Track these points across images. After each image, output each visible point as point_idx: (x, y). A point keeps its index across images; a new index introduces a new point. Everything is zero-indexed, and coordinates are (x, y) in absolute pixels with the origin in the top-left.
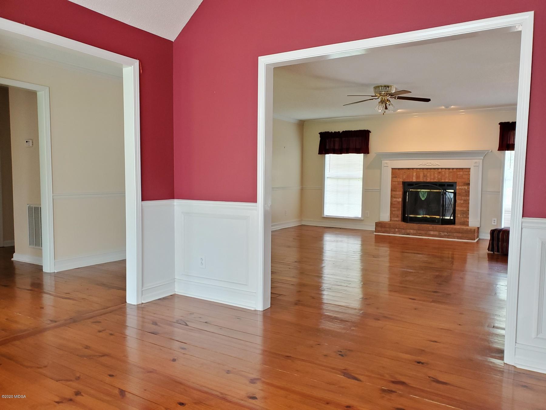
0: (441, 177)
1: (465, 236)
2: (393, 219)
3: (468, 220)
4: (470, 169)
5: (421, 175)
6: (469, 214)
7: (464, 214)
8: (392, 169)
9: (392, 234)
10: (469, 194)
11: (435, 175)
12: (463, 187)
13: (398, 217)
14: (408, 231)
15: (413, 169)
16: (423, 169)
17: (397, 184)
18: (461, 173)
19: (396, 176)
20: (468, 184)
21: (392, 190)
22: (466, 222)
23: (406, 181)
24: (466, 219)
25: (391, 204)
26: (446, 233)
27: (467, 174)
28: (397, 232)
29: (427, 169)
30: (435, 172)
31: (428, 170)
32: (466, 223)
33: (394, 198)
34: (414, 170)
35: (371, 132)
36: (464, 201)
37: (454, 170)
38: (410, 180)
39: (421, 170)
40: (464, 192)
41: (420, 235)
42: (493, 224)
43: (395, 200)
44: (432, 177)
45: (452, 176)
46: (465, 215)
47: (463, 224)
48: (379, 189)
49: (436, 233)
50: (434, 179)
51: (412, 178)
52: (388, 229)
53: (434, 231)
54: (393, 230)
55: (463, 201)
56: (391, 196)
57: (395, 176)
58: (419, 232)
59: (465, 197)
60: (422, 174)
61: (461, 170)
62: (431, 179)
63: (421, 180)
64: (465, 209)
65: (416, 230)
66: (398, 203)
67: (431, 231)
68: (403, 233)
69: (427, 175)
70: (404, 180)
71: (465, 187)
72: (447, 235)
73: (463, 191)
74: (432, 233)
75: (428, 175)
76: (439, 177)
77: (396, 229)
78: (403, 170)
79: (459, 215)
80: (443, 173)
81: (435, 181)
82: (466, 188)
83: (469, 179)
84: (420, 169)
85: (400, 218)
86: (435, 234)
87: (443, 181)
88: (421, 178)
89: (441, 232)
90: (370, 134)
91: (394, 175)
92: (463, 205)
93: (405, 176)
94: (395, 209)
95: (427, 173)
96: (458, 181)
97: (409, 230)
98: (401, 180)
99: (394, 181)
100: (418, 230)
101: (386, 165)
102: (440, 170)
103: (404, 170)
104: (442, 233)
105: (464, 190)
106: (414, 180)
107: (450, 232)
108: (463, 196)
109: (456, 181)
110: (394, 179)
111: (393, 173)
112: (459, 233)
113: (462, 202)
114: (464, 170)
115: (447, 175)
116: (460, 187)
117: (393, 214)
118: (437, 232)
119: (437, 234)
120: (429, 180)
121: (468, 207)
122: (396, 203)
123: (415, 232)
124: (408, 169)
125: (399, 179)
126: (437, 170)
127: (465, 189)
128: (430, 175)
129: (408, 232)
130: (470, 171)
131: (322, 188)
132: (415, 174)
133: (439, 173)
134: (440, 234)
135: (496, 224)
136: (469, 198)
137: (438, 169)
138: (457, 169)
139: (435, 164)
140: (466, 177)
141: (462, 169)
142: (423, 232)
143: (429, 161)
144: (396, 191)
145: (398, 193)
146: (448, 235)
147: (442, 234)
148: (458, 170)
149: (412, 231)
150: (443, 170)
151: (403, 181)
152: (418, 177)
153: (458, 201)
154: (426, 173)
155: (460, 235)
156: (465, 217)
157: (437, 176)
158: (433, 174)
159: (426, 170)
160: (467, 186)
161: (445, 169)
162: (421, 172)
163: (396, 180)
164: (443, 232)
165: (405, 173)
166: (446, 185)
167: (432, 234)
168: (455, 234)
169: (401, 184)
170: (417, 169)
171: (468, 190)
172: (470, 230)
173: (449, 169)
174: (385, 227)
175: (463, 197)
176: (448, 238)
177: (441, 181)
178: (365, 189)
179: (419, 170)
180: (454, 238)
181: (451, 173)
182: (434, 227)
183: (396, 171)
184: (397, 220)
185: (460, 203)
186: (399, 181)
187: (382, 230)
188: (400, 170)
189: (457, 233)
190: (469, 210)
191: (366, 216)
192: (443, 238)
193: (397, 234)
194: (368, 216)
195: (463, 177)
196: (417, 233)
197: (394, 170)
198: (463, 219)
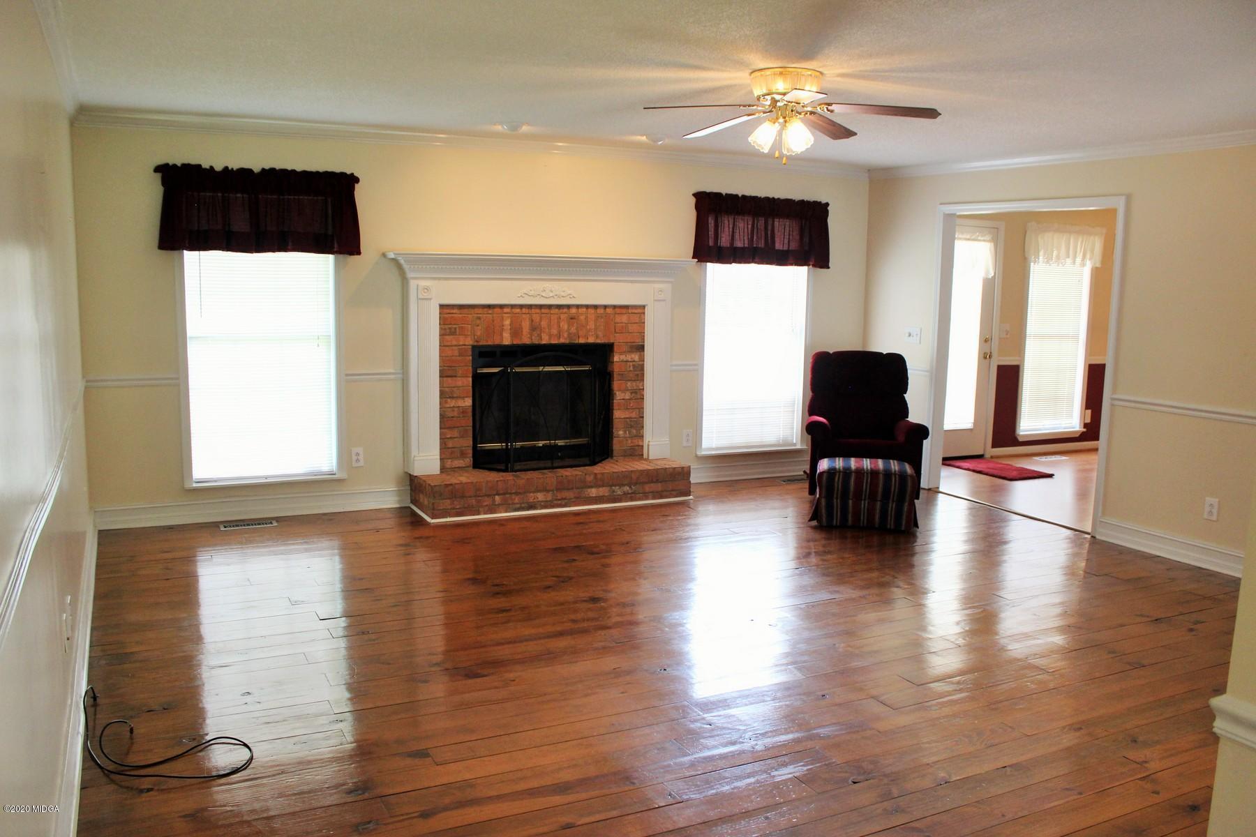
0: (577, 329)
1: (670, 488)
2: (449, 464)
3: (641, 443)
4: (644, 307)
5: (526, 326)
6: (643, 427)
7: (632, 427)
8: (442, 306)
9: (485, 514)
10: (643, 375)
11: (561, 325)
12: (629, 357)
13: (463, 455)
14: (531, 497)
15: (502, 307)
16: (530, 307)
17: (456, 353)
18: (624, 319)
19: (453, 330)
20: (641, 348)
21: (443, 375)
22: (637, 448)
23: (482, 343)
24: (636, 442)
25: (442, 417)
26: (628, 488)
27: (637, 321)
28: (499, 505)
29: (541, 307)
30: (563, 316)
31: (543, 311)
32: (636, 452)
33: (450, 397)
34: (506, 310)
35: (357, 180)
36: (631, 393)
37: (608, 310)
38: (496, 341)
39: (524, 310)
40: (631, 369)
41: (563, 503)
42: (685, 444)
43: (452, 403)
44: (555, 331)
45: (602, 328)
46: (634, 431)
47: (631, 455)
49: (603, 491)
50: (559, 336)
51: (501, 335)
52: (473, 501)
53: (597, 486)
54: (487, 501)
55: (629, 394)
56: (442, 394)
57: (450, 328)
58: (561, 495)
59: (634, 384)
60: (528, 323)
61: (624, 311)
62: (550, 336)
63: (526, 339)
64: (633, 415)
65: (553, 491)
66: (463, 412)
67: (591, 487)
68: (518, 506)
69: (540, 324)
70: (477, 341)
71: (633, 356)
72: (630, 492)
73: (630, 367)
74: (593, 492)
75: (544, 324)
76: (573, 330)
77: (497, 498)
78: (472, 311)
79: (621, 433)
80: (582, 318)
81: (562, 341)
82: (636, 357)
83: (642, 335)
84: (521, 309)
85: (469, 460)
86: (601, 494)
87: (582, 341)
88: (524, 333)
89: (615, 486)
90: (357, 186)
91: (446, 326)
92: (630, 403)
93: (480, 327)
94: (456, 433)
95: (540, 321)
96: (617, 339)
97: (532, 494)
98: (470, 341)
99: (449, 344)
100: (558, 490)
101: (423, 294)
102: (574, 311)
103: (476, 310)
104: (617, 488)
105: (631, 364)
106: (507, 340)
107: (636, 484)
108: (630, 380)
109: (612, 341)
110: (447, 337)
111: (443, 321)
112: (657, 481)
113: (627, 396)
114: (630, 311)
115: (591, 325)
116: (623, 357)
117: (449, 448)
118: (604, 488)
119: (606, 495)
120: (545, 340)
121: (641, 409)
122: (455, 414)
123: (549, 497)
124: (489, 307)
125: (462, 338)
126: (565, 310)
127: (634, 361)
128: (549, 326)
129: (531, 500)
130: (644, 313)
131: (177, 379)
132: (507, 322)
133: (572, 319)
134: (614, 491)
135: (690, 444)
136: (643, 385)
137: (569, 307)
138: (615, 307)
139: (563, 294)
140: (635, 328)
141: (627, 307)
142: (569, 495)
143: (547, 285)
144: (455, 376)
145: (459, 382)
146: (632, 493)
147: (618, 490)
148: (618, 311)
149: (541, 496)
150: (580, 311)
151: (475, 344)
152: (516, 332)
153: (617, 393)
154: (536, 318)
155: (659, 487)
156: (635, 436)
157: (566, 327)
158: (556, 321)
159: (538, 311)
160: (638, 353)
161: (587, 307)
162: (524, 316)
163: (454, 343)
164: (621, 485)
165: (479, 318)
166: (581, 351)
167: (594, 495)
168: (647, 488)
169: (470, 353)
170: (513, 306)
171: (640, 363)
173: (596, 307)
174: (463, 497)
175: (629, 384)
176: (632, 500)
177: (577, 342)
178: (347, 375)
179: (518, 310)
180: (647, 498)
181: (602, 317)
182: (599, 476)
183: (453, 313)
184: (460, 465)
185: (623, 399)
186: (461, 343)
187: (454, 509)
188: (466, 311)
189: (652, 482)
190: (643, 417)
191: (354, 465)
192: (620, 501)
193: (501, 513)
194: (361, 463)
195: (630, 328)
196: (556, 500)
197: (448, 311)
198: (632, 442)
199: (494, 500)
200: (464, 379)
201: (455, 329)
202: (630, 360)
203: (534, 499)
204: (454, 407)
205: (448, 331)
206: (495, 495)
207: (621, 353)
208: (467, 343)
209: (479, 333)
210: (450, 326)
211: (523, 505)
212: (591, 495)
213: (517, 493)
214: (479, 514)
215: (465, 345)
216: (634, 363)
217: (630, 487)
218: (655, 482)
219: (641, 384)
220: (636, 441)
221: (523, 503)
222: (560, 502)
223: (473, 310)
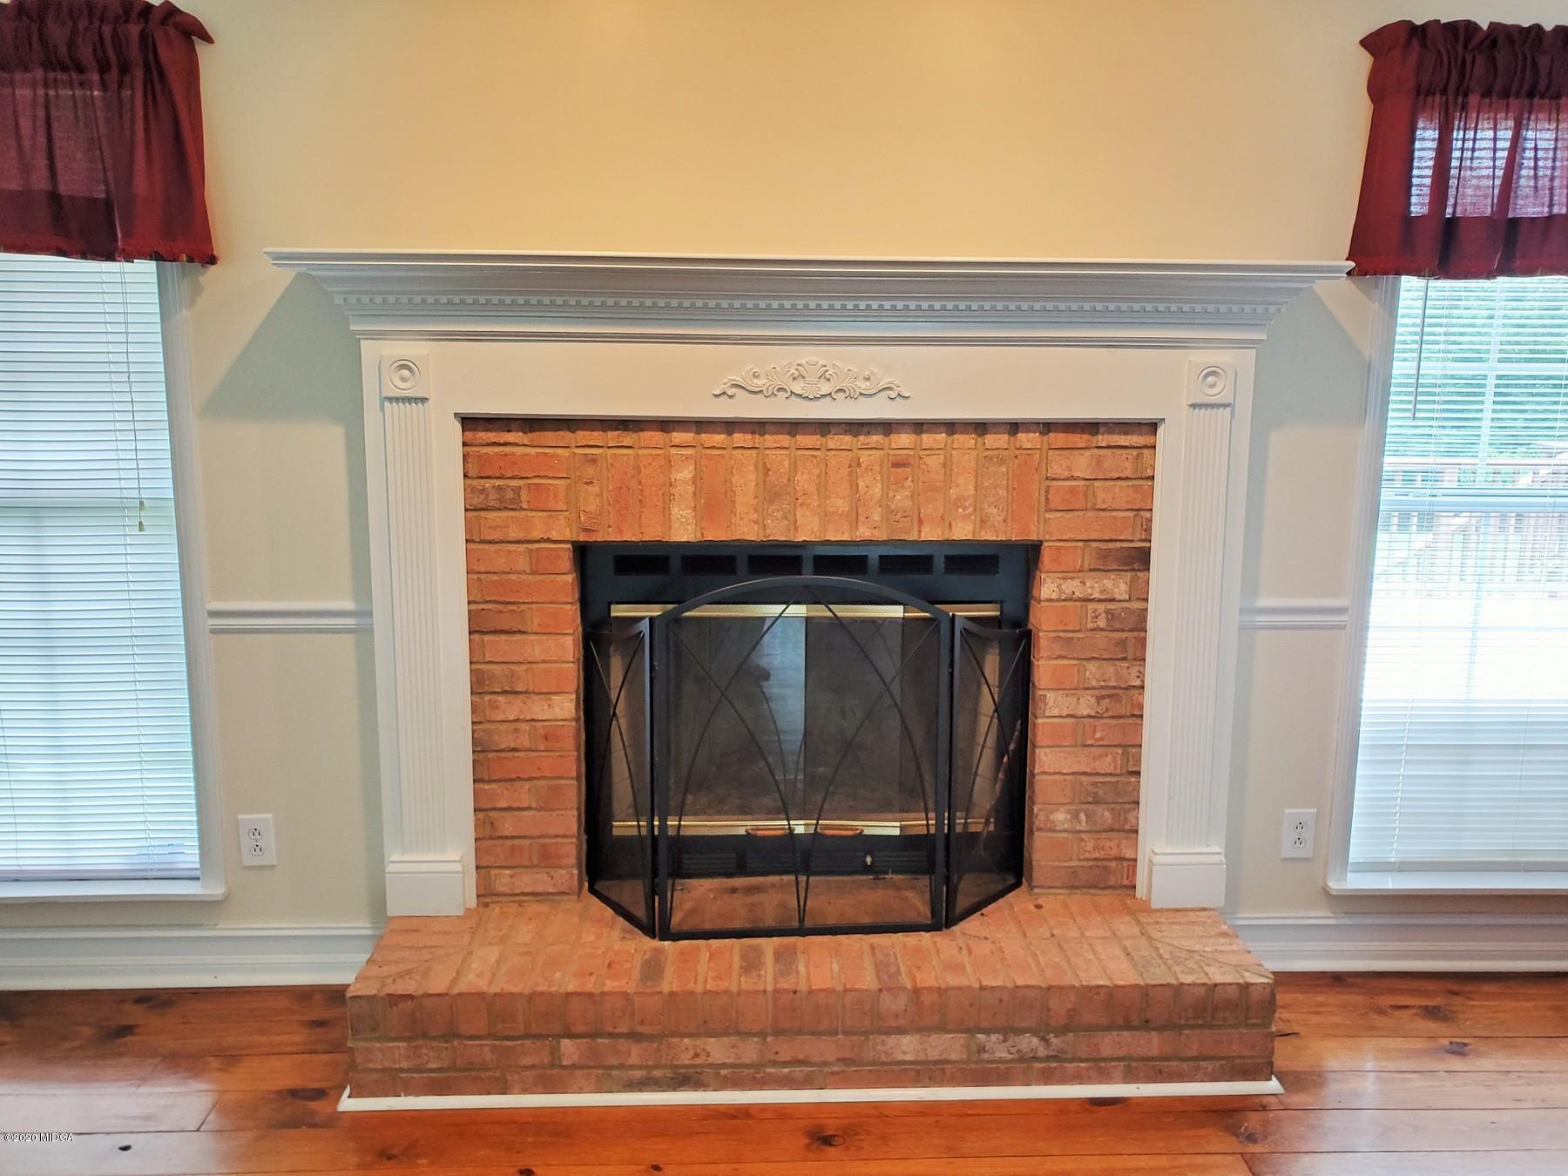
0: (914, 496)
1: (1193, 1051)
2: (504, 882)
3: (1128, 854)
4: (1152, 426)
5: (745, 484)
6: (1136, 804)
7: (1097, 802)
8: (469, 422)
9: (524, 1091)
10: (1142, 643)
11: (861, 484)
12: (1095, 586)
13: (547, 859)
14: (685, 1051)
15: (664, 424)
16: (758, 426)
17: (522, 563)
18: (1082, 464)
19: (510, 495)
20: (1138, 559)
21: (478, 627)
22: (1113, 864)
23: (608, 533)
24: (1112, 846)
25: (481, 747)
26: (1035, 1041)
27: (1127, 474)
28: (574, 1066)
29: (793, 426)
31: (802, 438)
32: (1112, 877)
33: (505, 692)
34: (680, 436)
35: (208, 39)
36: (1099, 699)
37: (1024, 438)
39: (739, 438)
40: (1102, 623)
41: (799, 1072)
42: (1288, 850)
43: (510, 709)
44: (840, 503)
45: (1002, 493)
46: (1107, 814)
47: (1095, 887)
48: (349, 605)
49: (946, 1046)
50: (854, 518)
51: (665, 511)
52: (483, 1051)
53: (924, 1030)
54: (533, 1055)
55: (1093, 700)
56: (480, 684)
57: (498, 490)
58: (786, 1050)
59: (1110, 669)
60: (752, 477)
61: (1080, 440)
62: (827, 516)
63: (745, 527)
64: (1105, 765)
65: (762, 1034)
67: (901, 1031)
68: (638, 1074)
69: (791, 480)
70: (586, 530)
71: (1108, 583)
72: (1042, 1052)
73: (1095, 616)
74: (907, 1047)
75: (804, 480)
76: (902, 499)
77: (566, 1044)
78: (566, 436)
79: (1060, 817)
80: (934, 462)
81: (863, 533)
82: (1118, 586)
83: (1142, 513)
84: (730, 432)
85: (569, 871)
86: (933, 1055)
88: (739, 508)
89: (987, 1032)
90: (201, 48)
91: (488, 484)
92: (1095, 729)
93: (594, 489)
94: (523, 795)
95: (794, 469)
96: (1053, 529)
97: (686, 1041)
98: (565, 530)
99: (493, 535)
100: (778, 1033)
101: (397, 385)
102: (905, 439)
103: (583, 436)
104: (994, 1037)
105: (1101, 607)
106: (683, 527)
107: (1062, 1031)
109: (1034, 537)
110: (492, 516)
111: (474, 470)
112: (1146, 1025)
113: (1086, 705)
114: (1103, 439)
115: (965, 485)
116: (1073, 587)
117: (503, 837)
119: (954, 1056)
120: (808, 531)
121: (1130, 749)
122: (523, 739)
123: (749, 1051)
124: (621, 424)
125: (539, 518)
126: (876, 439)
127: (1112, 600)
128: (822, 485)
129: (685, 1059)
130: (1154, 446)
132: (684, 474)
133: (897, 465)
134: (982, 1049)
135: (1305, 851)
136: (1141, 675)
137: (889, 427)
138: (1047, 426)
139: (863, 386)
140: (1118, 495)
141: (1093, 426)
142: (825, 1049)
143: (812, 355)
144: (520, 632)
145: (534, 648)
146: (1049, 1058)
147: (999, 1049)
148: (1058, 438)
149: (718, 1050)
150: (927, 439)
151: (582, 538)
152: (712, 503)
153: (1050, 695)
154: (780, 461)
155: (1152, 1044)
156: (1112, 830)
157: (877, 490)
158: (845, 471)
159: (785, 440)
160: (1129, 575)
161: (951, 426)
162: (737, 454)
163: (514, 534)
164: (1008, 1031)
166: (939, 564)
167: (909, 1057)
168: (1108, 1044)
169: (565, 564)
170: (702, 424)
171: (1134, 605)
172: (1233, 993)
173: (982, 427)
174: (450, 1035)
175: (1092, 667)
176: (1047, 1078)
177: (913, 537)
178: (213, 612)
179: (721, 437)
180: (1105, 1077)
181: (1001, 462)
182: (928, 999)
183: (506, 444)
184: (540, 889)
185: (1068, 716)
186: (537, 535)
187: (418, 1070)
188: (549, 437)
189: (1127, 1026)
190: (1138, 773)
191: (250, 859)
192: (1003, 1079)
193: (581, 1091)
194: (270, 858)
195: (1101, 495)
196: (774, 1063)
197: (492, 436)
198: (1096, 848)
199: (555, 1052)
200: (551, 642)
201: (517, 490)
202: (1097, 595)
203: (696, 1055)
204: (517, 720)
205: (493, 496)
206: (558, 1037)
207: (1067, 574)
208: (554, 536)
209: (592, 506)
210: (498, 483)
211: (657, 1073)
212: (901, 1057)
213: (635, 1036)
214: (504, 1091)
215: (548, 540)
216: (1111, 606)
217: (1044, 1039)
218: (1137, 1029)
219: (1134, 671)
220: (1113, 844)
221: (657, 1067)
222: (786, 1070)
223: (568, 434)
